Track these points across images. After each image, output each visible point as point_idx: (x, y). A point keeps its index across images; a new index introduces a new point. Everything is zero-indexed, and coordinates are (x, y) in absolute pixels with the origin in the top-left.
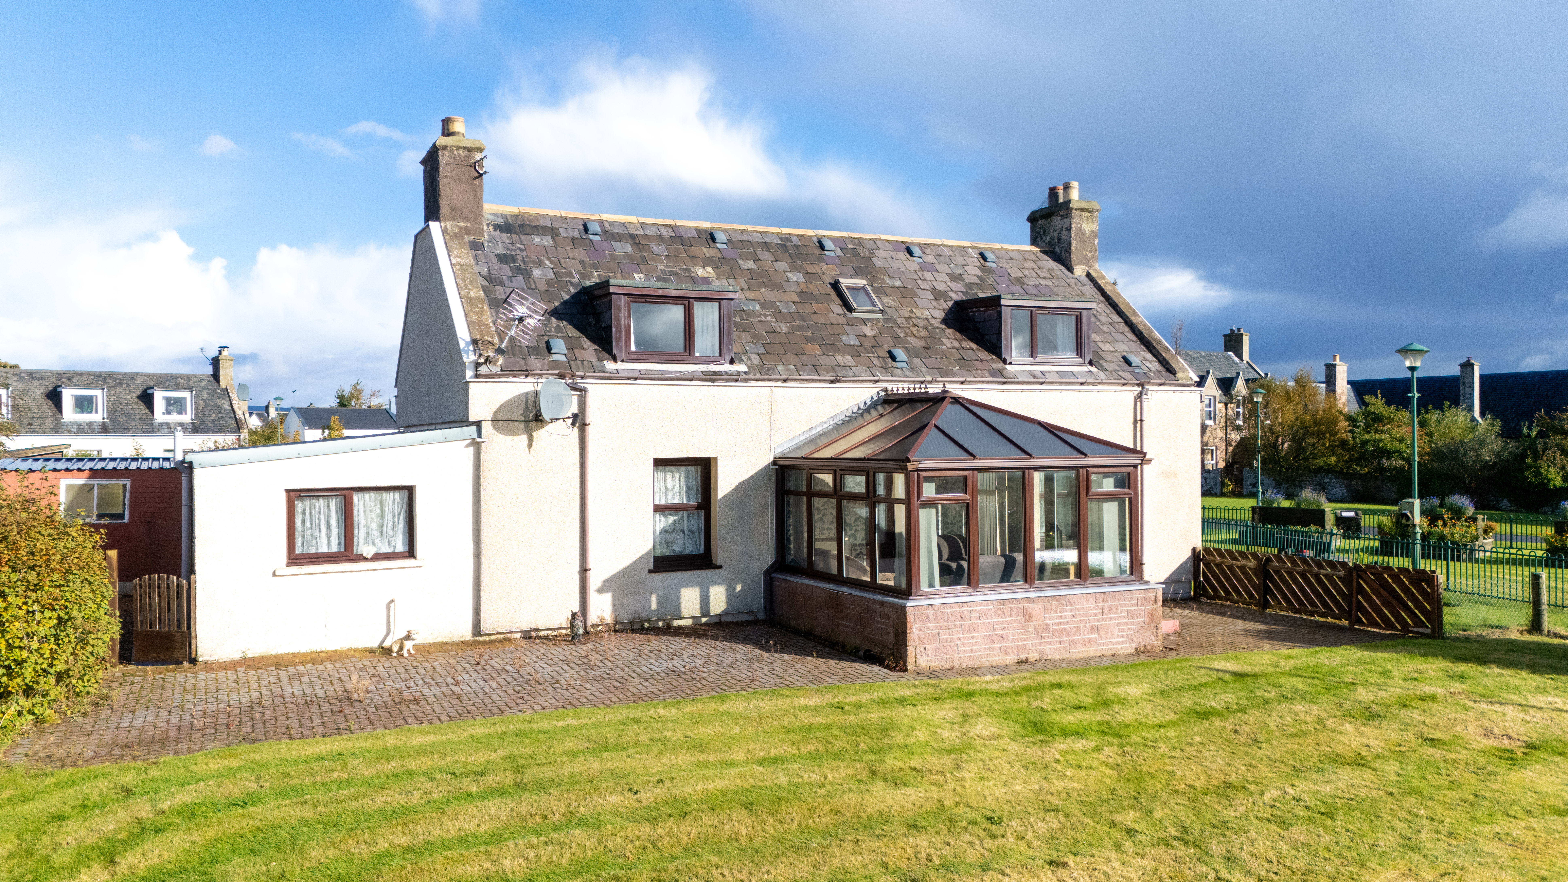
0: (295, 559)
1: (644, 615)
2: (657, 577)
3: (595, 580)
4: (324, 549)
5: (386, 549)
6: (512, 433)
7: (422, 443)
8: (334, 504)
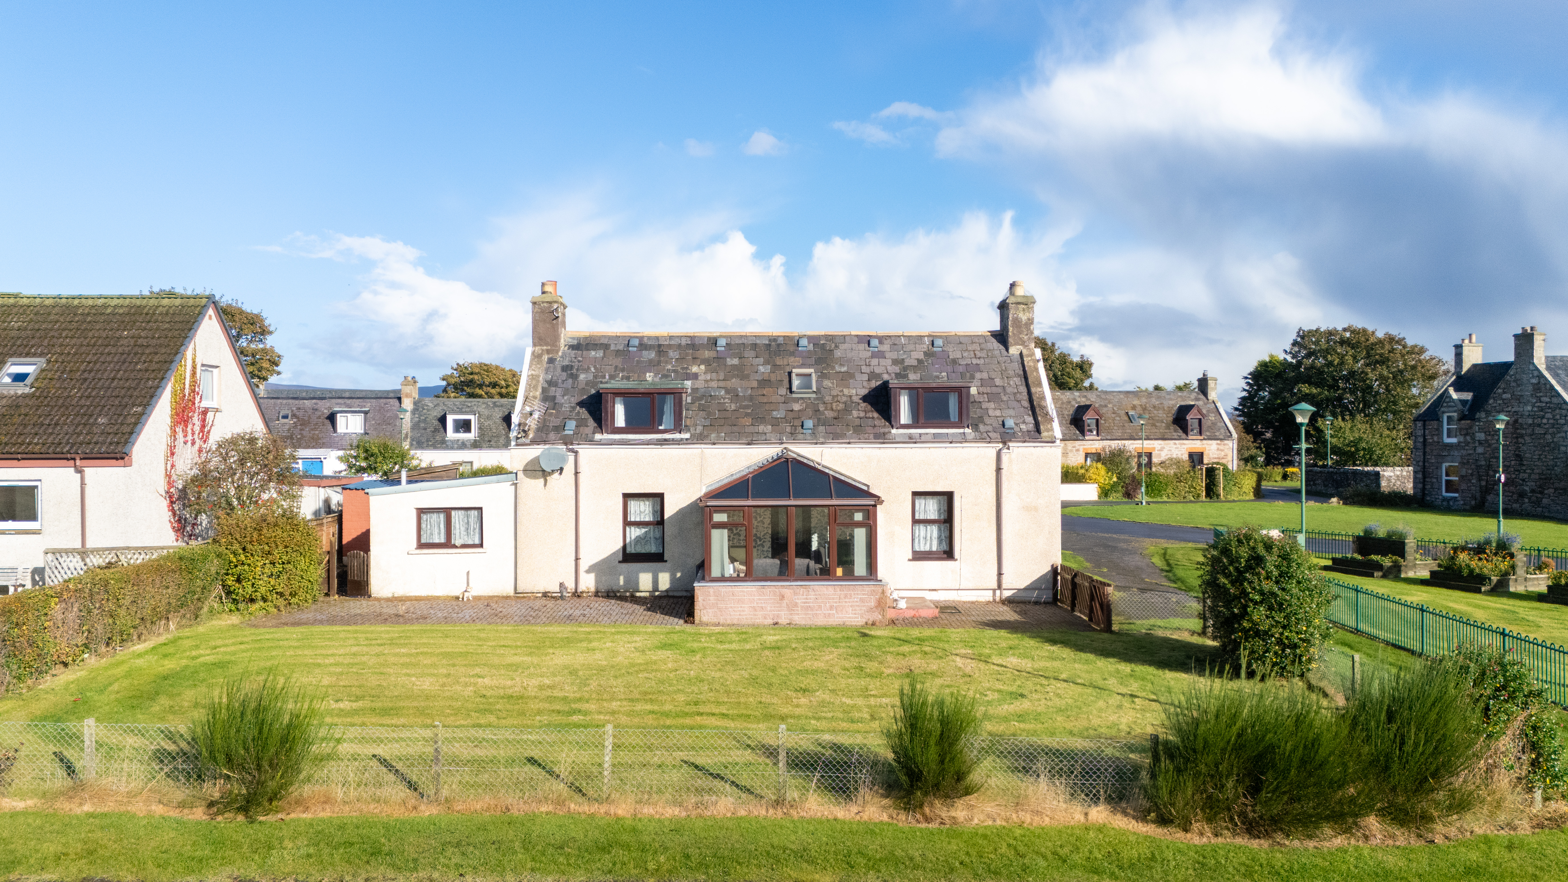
0: (421, 546)
1: (615, 588)
2: (625, 566)
3: (584, 565)
4: (436, 540)
5: (470, 542)
6: (535, 477)
7: (485, 483)
8: (442, 516)
